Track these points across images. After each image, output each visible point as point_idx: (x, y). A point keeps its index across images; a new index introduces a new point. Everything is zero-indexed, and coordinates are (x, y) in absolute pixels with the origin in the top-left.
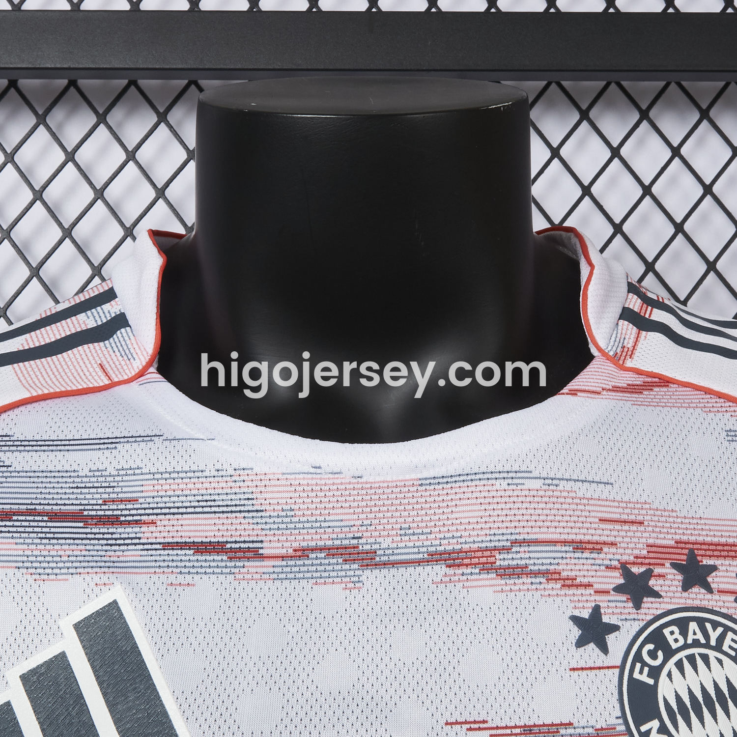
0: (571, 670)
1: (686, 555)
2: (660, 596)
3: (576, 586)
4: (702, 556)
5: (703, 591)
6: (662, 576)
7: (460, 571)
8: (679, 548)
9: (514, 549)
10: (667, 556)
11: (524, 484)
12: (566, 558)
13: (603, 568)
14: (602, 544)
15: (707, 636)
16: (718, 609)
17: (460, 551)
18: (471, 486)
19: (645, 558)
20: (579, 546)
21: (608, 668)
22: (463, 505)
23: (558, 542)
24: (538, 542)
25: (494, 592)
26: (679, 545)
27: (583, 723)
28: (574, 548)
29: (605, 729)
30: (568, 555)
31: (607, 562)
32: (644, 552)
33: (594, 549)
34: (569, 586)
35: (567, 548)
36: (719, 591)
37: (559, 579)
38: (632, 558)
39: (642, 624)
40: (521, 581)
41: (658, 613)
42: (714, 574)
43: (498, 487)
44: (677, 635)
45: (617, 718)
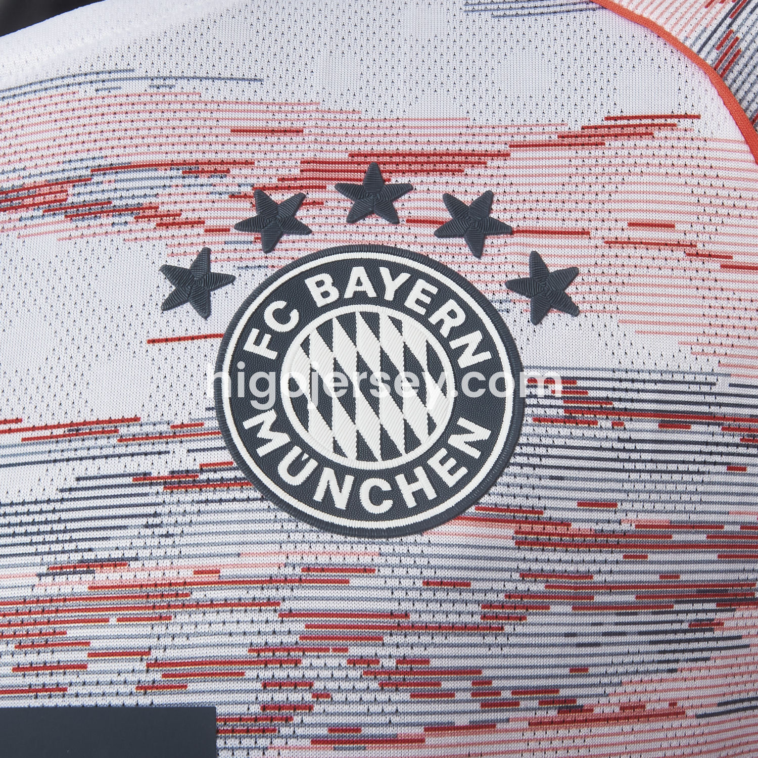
0: (149, 342)
1: (365, 172)
2: (309, 232)
3: (178, 224)
4: (391, 172)
5: (382, 221)
6: (319, 203)
7: (18, 216)
8: (354, 163)
9: (95, 179)
10: (333, 175)
11: (120, 88)
12: (170, 186)
13: (226, 197)
14: (230, 163)
15: (379, 286)
16: (404, 247)
17: (22, 188)
18: (44, 98)
19: (295, 179)
20: (192, 169)
21: (206, 337)
22: (32, 125)
23: (162, 165)
24: (131, 167)
25: (59, 240)
26: (356, 159)
27: (155, 418)
28: (183, 173)
29: (187, 426)
30: (174, 182)
31: (235, 189)
32: (296, 172)
33: (216, 171)
34: (167, 225)
35: (174, 173)
36: (408, 221)
37: (156, 216)
38: (275, 181)
39: (270, 272)
40: (98, 221)
41: (300, 256)
42: (406, 196)
43: (81, 95)
44: (328, 286)
45: (208, 409)
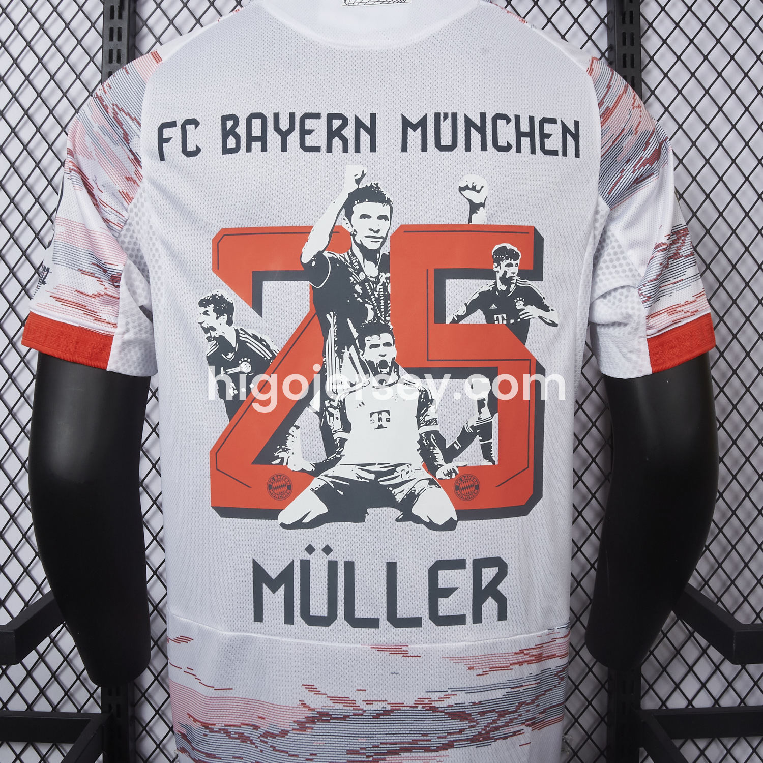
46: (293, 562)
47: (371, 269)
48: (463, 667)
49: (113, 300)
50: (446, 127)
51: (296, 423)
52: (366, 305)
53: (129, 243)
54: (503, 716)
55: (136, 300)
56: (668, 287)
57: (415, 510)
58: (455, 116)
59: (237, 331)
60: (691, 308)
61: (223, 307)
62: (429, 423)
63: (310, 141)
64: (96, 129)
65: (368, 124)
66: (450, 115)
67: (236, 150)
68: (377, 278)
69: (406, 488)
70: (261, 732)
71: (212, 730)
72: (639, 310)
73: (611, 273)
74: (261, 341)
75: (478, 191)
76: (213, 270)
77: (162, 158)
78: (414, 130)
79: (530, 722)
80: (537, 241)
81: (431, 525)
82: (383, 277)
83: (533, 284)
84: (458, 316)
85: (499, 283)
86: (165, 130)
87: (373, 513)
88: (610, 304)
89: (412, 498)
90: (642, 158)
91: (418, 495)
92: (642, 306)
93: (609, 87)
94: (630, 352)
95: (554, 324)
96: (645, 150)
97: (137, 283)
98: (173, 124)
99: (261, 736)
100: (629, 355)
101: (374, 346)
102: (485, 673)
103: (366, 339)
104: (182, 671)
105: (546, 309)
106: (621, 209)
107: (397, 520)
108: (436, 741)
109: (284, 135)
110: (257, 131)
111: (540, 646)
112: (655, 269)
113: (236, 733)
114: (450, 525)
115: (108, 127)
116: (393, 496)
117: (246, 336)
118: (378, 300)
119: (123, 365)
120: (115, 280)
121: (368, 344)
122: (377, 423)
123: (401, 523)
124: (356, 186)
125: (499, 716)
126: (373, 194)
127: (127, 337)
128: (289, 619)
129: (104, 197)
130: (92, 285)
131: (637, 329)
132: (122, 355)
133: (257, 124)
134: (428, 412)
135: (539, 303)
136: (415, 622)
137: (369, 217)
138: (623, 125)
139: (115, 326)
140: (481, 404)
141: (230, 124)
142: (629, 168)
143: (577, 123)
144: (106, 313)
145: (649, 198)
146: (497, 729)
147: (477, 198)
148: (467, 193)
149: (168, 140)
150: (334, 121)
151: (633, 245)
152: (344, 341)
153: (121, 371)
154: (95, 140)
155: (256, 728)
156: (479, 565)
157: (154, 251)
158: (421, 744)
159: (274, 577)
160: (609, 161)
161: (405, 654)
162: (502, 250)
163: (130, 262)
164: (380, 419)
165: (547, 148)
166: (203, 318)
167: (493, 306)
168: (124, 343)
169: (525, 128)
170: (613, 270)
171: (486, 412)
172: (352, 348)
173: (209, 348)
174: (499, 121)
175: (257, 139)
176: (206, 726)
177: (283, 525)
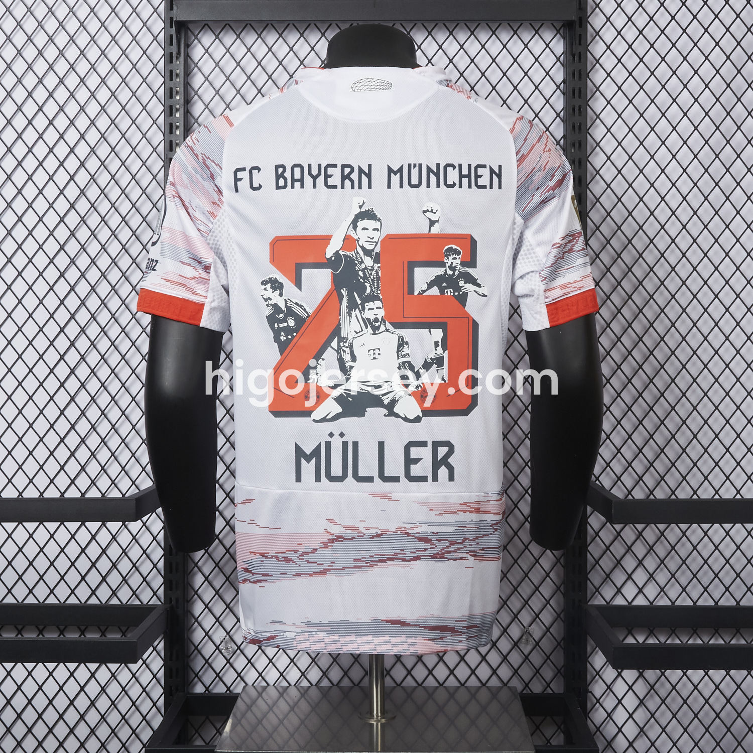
46: (320, 443)
47: (368, 262)
48: (426, 509)
49: (206, 281)
50: (415, 172)
51: (323, 357)
52: (366, 284)
53: (213, 244)
54: (453, 544)
55: (219, 281)
56: (562, 271)
57: (396, 410)
58: (420, 165)
59: (285, 300)
60: (578, 285)
61: (276, 285)
62: (404, 356)
63: (331, 182)
64: (190, 169)
65: (367, 171)
66: (417, 165)
67: (285, 187)
68: (372, 267)
69: (390, 396)
70: (299, 553)
71: (267, 557)
72: (539, 286)
73: (525, 263)
74: (301, 306)
75: (435, 213)
76: (270, 262)
77: (237, 191)
78: (395, 175)
79: (472, 553)
80: (472, 243)
81: (406, 419)
82: (376, 266)
83: (470, 271)
84: (422, 290)
85: (448, 269)
86: (238, 173)
87: (370, 411)
88: (525, 283)
89: (394, 402)
90: (548, 186)
91: (398, 400)
92: (541, 284)
93: (525, 140)
94: (536, 313)
95: (484, 296)
96: (551, 180)
97: (220, 271)
98: (243, 169)
99: (300, 556)
100: (535, 315)
101: (370, 309)
102: (440, 514)
103: (366, 304)
104: (246, 523)
105: (479, 286)
106: (533, 220)
107: (385, 415)
108: (409, 555)
109: (315, 178)
110: (297, 176)
111: (478, 503)
112: (551, 260)
113: (282, 557)
114: (417, 419)
115: (199, 169)
116: (382, 401)
117: (291, 303)
118: (373, 281)
119: (210, 323)
120: (207, 268)
121: (367, 308)
122: (373, 356)
123: (387, 417)
124: (359, 210)
125: (451, 544)
126: (369, 215)
127: (213, 305)
128: (318, 479)
129: (197, 214)
130: (189, 272)
131: (538, 298)
132: (210, 316)
133: (297, 171)
134: (404, 350)
135: (474, 282)
136: (396, 479)
137: (367, 229)
138: (534, 165)
139: (206, 297)
140: (436, 344)
141: (280, 170)
142: (539, 193)
143: (500, 167)
144: (200, 289)
145: (551, 213)
146: (449, 552)
147: (434, 217)
148: (428, 214)
149: (240, 180)
150: (345, 169)
151: (540, 244)
152: (352, 306)
153: (209, 327)
154: (190, 177)
155: (296, 551)
156: (436, 445)
157: (231, 250)
158: (400, 556)
159: (308, 454)
160: (523, 190)
161: (390, 499)
162: (450, 249)
163: (216, 257)
164: (374, 354)
165: (479, 184)
166: (264, 292)
167: (444, 284)
168: (211, 309)
169: (465, 172)
170: (527, 261)
171: (440, 350)
172: (357, 310)
173: (268, 311)
174: (448, 168)
175: (297, 180)
176: (263, 555)
177: (314, 420)
